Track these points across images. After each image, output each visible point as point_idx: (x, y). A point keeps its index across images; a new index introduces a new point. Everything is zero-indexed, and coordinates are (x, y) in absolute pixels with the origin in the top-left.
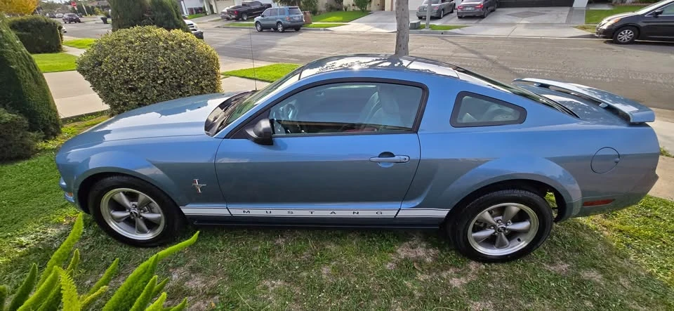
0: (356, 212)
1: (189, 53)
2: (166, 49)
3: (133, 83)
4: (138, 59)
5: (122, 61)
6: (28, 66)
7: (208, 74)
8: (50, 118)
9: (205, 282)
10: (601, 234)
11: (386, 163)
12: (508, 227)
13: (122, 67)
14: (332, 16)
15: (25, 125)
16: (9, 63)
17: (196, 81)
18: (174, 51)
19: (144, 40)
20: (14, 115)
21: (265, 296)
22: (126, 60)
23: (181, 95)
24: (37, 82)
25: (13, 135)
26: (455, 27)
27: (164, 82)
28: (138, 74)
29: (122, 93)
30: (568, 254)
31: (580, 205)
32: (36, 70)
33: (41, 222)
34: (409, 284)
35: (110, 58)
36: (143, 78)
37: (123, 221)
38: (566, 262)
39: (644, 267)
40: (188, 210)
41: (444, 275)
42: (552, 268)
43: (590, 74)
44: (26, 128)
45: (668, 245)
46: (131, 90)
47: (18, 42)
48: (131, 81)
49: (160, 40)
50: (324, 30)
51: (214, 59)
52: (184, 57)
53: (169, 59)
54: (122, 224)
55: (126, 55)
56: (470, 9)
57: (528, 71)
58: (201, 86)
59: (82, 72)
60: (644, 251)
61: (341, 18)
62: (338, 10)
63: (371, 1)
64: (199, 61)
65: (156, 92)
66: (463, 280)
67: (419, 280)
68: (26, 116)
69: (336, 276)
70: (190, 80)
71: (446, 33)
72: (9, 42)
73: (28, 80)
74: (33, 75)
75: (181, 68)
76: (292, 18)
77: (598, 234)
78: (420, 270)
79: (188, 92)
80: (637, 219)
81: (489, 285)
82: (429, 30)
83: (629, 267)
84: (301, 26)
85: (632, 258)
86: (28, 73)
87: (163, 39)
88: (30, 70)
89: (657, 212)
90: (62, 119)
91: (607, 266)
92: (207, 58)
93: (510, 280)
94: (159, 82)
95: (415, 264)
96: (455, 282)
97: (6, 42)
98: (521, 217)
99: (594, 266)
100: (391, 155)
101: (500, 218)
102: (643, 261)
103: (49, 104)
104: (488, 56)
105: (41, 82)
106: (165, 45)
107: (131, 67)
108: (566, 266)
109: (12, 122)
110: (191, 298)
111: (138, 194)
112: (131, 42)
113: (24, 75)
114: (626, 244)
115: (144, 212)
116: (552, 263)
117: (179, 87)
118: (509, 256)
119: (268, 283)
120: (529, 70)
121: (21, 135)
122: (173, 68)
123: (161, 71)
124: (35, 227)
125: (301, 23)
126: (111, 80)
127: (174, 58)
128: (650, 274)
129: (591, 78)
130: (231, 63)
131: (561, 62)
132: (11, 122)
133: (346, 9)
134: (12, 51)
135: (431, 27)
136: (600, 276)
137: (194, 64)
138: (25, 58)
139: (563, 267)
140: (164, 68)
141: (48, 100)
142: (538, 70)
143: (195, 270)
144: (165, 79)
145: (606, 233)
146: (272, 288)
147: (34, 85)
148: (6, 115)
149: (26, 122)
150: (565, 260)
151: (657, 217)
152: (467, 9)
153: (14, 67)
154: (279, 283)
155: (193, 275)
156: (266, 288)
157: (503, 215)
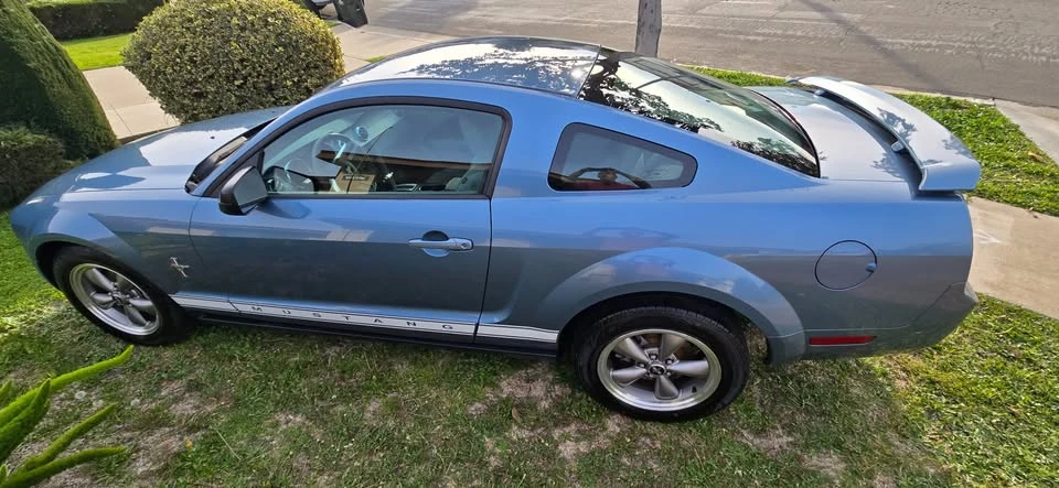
0: (411, 321)
1: (281, 34)
2: (243, 29)
3: (199, 85)
4: (200, 47)
5: (177, 51)
6: (55, 61)
7: (316, 67)
8: (99, 138)
9: (197, 407)
10: (890, 384)
11: (436, 250)
12: (668, 367)
13: (178, 60)
15: (59, 151)
16: (23, 60)
17: (296, 80)
18: (256, 31)
19: (210, 15)
20: (42, 137)
21: (268, 438)
22: (183, 48)
23: (275, 103)
24: (71, 86)
25: (40, 165)
27: (245, 83)
28: (204, 71)
29: (186, 101)
30: (799, 418)
31: (803, 343)
32: (69, 67)
33: (40, 296)
34: (489, 443)
35: (161, 47)
36: (212, 77)
38: (789, 433)
39: (941, 459)
40: (184, 300)
41: (556, 433)
42: (757, 441)
43: (1044, 50)
44: (61, 154)
45: (1019, 421)
46: (199, 96)
47: (36, 26)
48: (196, 81)
49: (235, 14)
51: (327, 43)
52: (272, 41)
53: (248, 45)
54: (111, 312)
55: (182, 41)
57: (912, 45)
58: (307, 88)
59: (132, 68)
60: (959, 428)
64: (297, 46)
65: (233, 98)
66: (583, 447)
67: (509, 439)
68: (60, 136)
69: (384, 417)
70: (286, 79)
72: (21, 27)
73: (56, 84)
74: (63, 74)
75: (269, 60)
77: (882, 385)
78: (519, 420)
79: (285, 98)
80: (984, 361)
81: (625, 460)
83: (909, 455)
85: (926, 439)
86: (55, 72)
87: (238, 11)
88: (60, 69)
89: (1033, 351)
90: (121, 140)
91: (865, 449)
92: (312, 40)
93: (665, 456)
94: (237, 83)
95: (514, 411)
96: (568, 450)
97: (16, 27)
98: (689, 353)
99: (838, 445)
100: (443, 236)
101: (655, 350)
102: (946, 445)
103: (95, 118)
104: (845, 15)
105: (79, 86)
106: (240, 23)
107: (191, 60)
108: (786, 439)
109: (38, 148)
110: (167, 429)
111: (114, 274)
112: (190, 20)
113: (49, 76)
114: (928, 410)
115: (133, 296)
116: (760, 432)
117: (271, 89)
118: (676, 415)
119: (281, 417)
120: (917, 42)
121: (53, 164)
122: (255, 60)
123: (236, 65)
124: (31, 304)
126: (168, 81)
127: (256, 44)
128: (948, 475)
129: (1044, 59)
130: (397, 39)
131: (991, 24)
132: (35, 147)
134: (26, 40)
136: (842, 466)
137: (290, 50)
138: (47, 48)
139: (779, 441)
140: (242, 61)
141: (92, 112)
142: (934, 43)
143: (194, 387)
144: (245, 78)
145: (900, 384)
146: (285, 427)
147: (66, 91)
148: (29, 137)
149: (60, 145)
150: (790, 429)
151: (1029, 361)
153: (32, 65)
154: (298, 419)
155: (187, 395)
156: (276, 425)
157: (659, 346)
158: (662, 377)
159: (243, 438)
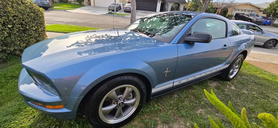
14: (65, 5)
26: (126, 15)
50: (64, 11)
56: (128, 9)
61: (70, 7)
62: (65, 2)
63: (84, 0)
71: (124, 17)
76: (43, 2)
82: (116, 15)
84: (49, 7)
125: (48, 6)
133: (70, 3)
135: (117, 14)
152: (127, 9)
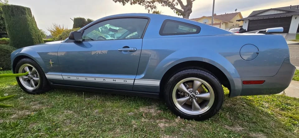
0: (114, 79)
6: (39, 38)
9: (40, 107)
10: (276, 117)
11: (125, 51)
12: (197, 95)
16: (31, 36)
21: (59, 115)
30: (245, 123)
34: (134, 121)
37: (27, 81)
38: (242, 127)
40: (49, 76)
41: (158, 121)
42: (230, 128)
66: (167, 125)
67: (141, 121)
72: (34, 29)
77: (273, 117)
78: (145, 117)
91: (272, 132)
95: (143, 114)
96: (161, 125)
97: (33, 29)
99: (262, 131)
100: (128, 47)
108: (241, 128)
111: (32, 68)
114: (293, 124)
115: (34, 77)
116: (231, 126)
119: (66, 111)
134: (34, 32)
136: (265, 137)
138: (39, 36)
139: (239, 129)
143: (41, 103)
145: (279, 117)
146: (66, 113)
153: (33, 37)
154: (71, 112)
155: (38, 104)
156: (63, 113)
157: (192, 88)
158: (194, 100)
159: (51, 115)
